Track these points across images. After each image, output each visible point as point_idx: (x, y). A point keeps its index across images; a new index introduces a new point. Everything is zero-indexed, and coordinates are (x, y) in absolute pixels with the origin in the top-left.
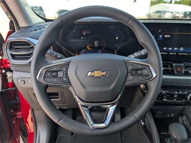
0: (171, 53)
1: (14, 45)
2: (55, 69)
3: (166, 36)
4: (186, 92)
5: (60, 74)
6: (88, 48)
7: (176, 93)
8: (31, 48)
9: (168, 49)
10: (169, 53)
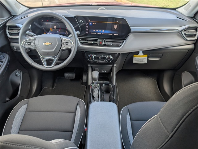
0: (98, 33)
1: (10, 28)
2: (29, 41)
3: (94, 23)
4: (105, 56)
5: (32, 44)
6: (51, 30)
7: (100, 56)
8: (19, 29)
9: (96, 31)
10: (97, 33)
